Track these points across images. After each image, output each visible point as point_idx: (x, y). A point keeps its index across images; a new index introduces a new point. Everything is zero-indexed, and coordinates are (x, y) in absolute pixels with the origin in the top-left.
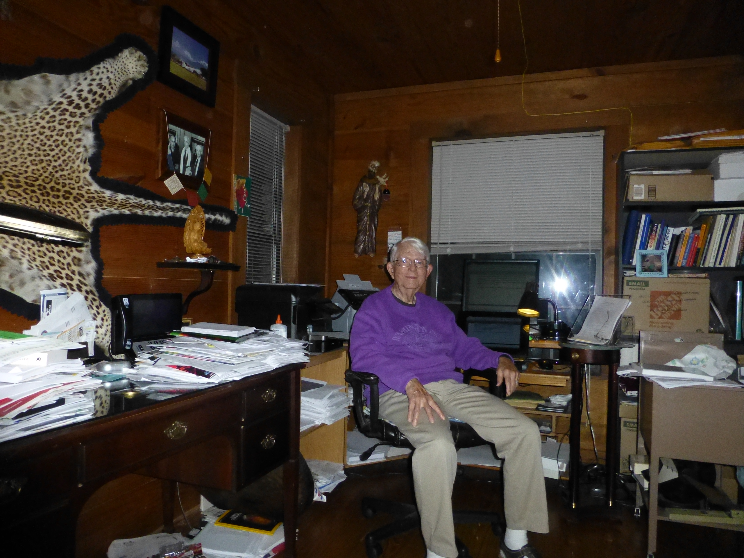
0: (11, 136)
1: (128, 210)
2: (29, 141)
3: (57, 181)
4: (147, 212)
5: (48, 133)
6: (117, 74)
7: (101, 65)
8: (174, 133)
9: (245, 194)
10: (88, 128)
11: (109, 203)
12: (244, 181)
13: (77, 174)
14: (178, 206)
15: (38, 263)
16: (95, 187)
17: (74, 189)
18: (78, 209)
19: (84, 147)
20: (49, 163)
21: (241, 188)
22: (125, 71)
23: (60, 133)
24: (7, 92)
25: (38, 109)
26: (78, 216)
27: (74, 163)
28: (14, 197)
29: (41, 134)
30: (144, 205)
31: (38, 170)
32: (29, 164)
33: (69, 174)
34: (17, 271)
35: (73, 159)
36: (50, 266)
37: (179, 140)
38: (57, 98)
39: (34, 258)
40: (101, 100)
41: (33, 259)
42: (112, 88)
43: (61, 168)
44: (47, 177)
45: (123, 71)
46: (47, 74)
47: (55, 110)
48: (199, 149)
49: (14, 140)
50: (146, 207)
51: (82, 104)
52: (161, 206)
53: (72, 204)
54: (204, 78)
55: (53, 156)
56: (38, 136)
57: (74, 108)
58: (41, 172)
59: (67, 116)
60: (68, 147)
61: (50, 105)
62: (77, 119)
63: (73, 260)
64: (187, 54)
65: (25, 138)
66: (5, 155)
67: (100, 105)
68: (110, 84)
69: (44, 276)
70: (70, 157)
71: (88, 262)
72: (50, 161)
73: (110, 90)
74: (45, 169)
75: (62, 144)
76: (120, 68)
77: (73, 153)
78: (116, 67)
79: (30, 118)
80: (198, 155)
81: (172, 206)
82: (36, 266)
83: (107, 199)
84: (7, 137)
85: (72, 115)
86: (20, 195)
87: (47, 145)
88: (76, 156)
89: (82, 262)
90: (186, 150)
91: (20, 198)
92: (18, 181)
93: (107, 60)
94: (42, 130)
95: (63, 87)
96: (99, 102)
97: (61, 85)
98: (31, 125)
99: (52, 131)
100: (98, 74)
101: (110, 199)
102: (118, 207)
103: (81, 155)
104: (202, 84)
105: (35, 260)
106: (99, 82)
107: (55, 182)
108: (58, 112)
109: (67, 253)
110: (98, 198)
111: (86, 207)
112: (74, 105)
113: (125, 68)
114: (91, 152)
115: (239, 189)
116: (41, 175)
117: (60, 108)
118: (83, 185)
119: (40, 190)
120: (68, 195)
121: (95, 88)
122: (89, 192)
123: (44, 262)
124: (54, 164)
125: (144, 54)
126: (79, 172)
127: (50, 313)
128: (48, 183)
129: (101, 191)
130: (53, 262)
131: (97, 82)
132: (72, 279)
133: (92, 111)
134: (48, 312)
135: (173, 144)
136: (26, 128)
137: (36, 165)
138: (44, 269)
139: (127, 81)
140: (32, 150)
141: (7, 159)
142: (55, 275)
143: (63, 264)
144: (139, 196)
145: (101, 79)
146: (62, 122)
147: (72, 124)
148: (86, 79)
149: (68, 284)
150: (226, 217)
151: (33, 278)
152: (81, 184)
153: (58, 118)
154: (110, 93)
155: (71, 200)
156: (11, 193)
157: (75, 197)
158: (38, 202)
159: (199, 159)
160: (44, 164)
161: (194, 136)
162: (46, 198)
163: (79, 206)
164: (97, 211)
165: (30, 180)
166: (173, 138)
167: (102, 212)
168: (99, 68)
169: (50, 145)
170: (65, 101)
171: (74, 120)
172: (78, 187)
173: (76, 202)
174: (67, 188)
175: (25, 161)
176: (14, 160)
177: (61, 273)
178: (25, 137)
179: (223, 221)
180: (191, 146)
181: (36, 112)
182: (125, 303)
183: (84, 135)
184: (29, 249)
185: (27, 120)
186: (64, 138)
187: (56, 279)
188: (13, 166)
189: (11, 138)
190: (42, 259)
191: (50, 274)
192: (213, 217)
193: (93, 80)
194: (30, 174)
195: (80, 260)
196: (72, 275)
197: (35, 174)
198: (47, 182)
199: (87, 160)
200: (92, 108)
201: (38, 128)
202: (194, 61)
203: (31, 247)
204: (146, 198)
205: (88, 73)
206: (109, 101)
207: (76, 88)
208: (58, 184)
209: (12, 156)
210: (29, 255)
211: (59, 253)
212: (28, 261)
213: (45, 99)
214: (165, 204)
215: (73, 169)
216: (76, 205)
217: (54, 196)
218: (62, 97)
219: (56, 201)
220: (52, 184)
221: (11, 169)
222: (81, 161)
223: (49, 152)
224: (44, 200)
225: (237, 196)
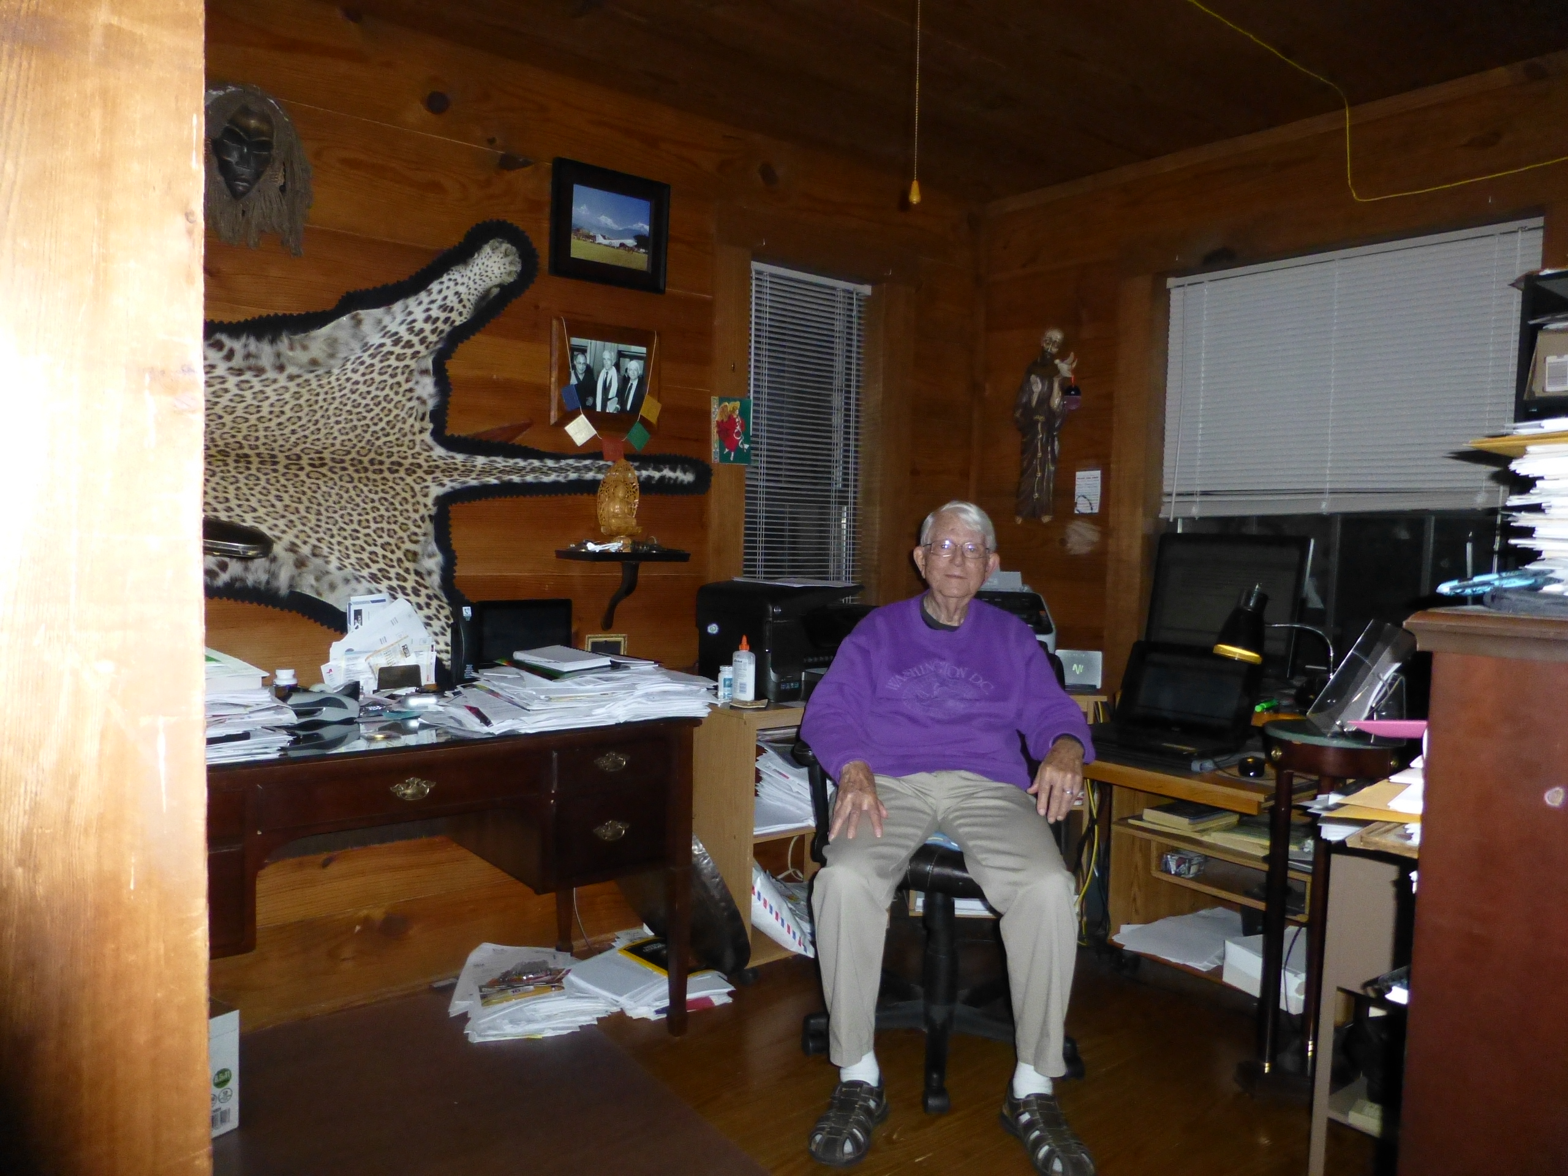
0: (311, 402)
1: (495, 478)
2: (336, 404)
3: (379, 451)
4: (530, 478)
5: (363, 388)
6: (471, 283)
7: (445, 278)
8: (583, 351)
9: (738, 428)
10: (424, 372)
11: (463, 472)
12: (738, 404)
13: (410, 437)
14: (587, 462)
15: (353, 560)
16: (439, 451)
17: (405, 458)
18: (413, 484)
19: (418, 398)
20: (365, 428)
21: (731, 418)
22: (487, 276)
23: (381, 386)
24: (305, 348)
25: (348, 360)
26: (412, 494)
27: (404, 423)
28: (317, 479)
29: (353, 392)
30: (524, 468)
31: (350, 440)
32: (336, 434)
33: (397, 439)
34: (321, 572)
35: (403, 418)
36: (371, 564)
37: (592, 360)
38: (375, 339)
39: (347, 554)
40: (447, 328)
41: (345, 556)
42: (464, 306)
43: (385, 432)
44: (362, 448)
45: (483, 278)
46: (360, 311)
47: (373, 356)
48: (634, 368)
49: (316, 407)
50: (528, 470)
51: (415, 340)
52: (557, 466)
53: (402, 479)
54: (642, 250)
55: (372, 419)
56: (349, 395)
57: (403, 347)
58: (355, 441)
59: (392, 361)
60: (393, 403)
61: (365, 351)
62: (407, 362)
63: (405, 555)
64: (606, 220)
65: (332, 401)
66: (304, 428)
67: (444, 335)
68: (461, 301)
69: (363, 577)
70: (397, 415)
71: (431, 556)
72: (368, 426)
73: (461, 309)
74: (360, 438)
75: (385, 400)
76: (478, 274)
77: (402, 410)
78: (471, 275)
79: (338, 374)
80: (632, 377)
81: (576, 464)
82: (351, 564)
83: (459, 466)
84: (304, 404)
85: (399, 358)
86: (324, 475)
87: (362, 405)
88: (407, 413)
89: (420, 557)
90: (607, 373)
91: (325, 479)
92: (321, 459)
93: (453, 268)
94: (355, 387)
95: (384, 323)
96: (442, 331)
97: (380, 321)
98: (339, 382)
99: (368, 386)
100: (440, 291)
101: (463, 466)
102: (478, 475)
103: (415, 411)
104: (640, 260)
105: (348, 557)
106: (443, 303)
107: (376, 453)
108: (379, 358)
109: (396, 545)
110: (444, 467)
111: (425, 480)
112: (402, 344)
113: (487, 272)
114: (431, 404)
115: (725, 420)
116: (354, 446)
117: (381, 352)
118: (421, 451)
119: (352, 465)
120: (395, 467)
121: (435, 313)
122: (429, 459)
123: (362, 559)
124: (373, 428)
125: (513, 245)
126: (414, 434)
127: (360, 626)
128: (365, 456)
129: (449, 457)
130: (375, 558)
131: (439, 303)
132: (405, 580)
133: (432, 345)
134: (357, 624)
135: (580, 368)
136: (332, 388)
137: (347, 433)
138: (363, 568)
139: (488, 291)
140: (340, 415)
141: (307, 433)
142: (379, 575)
143: (391, 560)
144: (513, 457)
145: (445, 298)
146: (384, 370)
147: (399, 371)
148: (420, 303)
149: (399, 586)
150: (685, 471)
151: (347, 581)
152: (417, 449)
153: (378, 366)
154: (461, 314)
155: (402, 474)
156: (312, 475)
157: (407, 470)
158: (351, 482)
159: (635, 383)
160: (359, 431)
161: (623, 347)
162: (363, 475)
163: (414, 480)
164: (442, 485)
165: (339, 455)
166: (580, 359)
167: (449, 485)
168: (442, 283)
169: (367, 405)
170: (388, 342)
171: (402, 364)
172: (413, 454)
173: (409, 475)
174: (395, 458)
175: (331, 431)
176: (316, 432)
177: (388, 572)
178: (330, 401)
179: (677, 478)
180: (617, 366)
181: (344, 366)
182: (465, 614)
183: (417, 383)
184: (339, 543)
185: (333, 378)
186: (387, 391)
187: (381, 580)
188: (314, 440)
189: (310, 406)
190: (358, 556)
191: (371, 574)
192: (657, 475)
193: (433, 302)
194: (338, 446)
195: (415, 554)
196: (406, 575)
197: (346, 446)
198: (364, 454)
199: (428, 416)
200: (431, 343)
201: (349, 385)
202: (621, 229)
203: (343, 541)
204: (525, 458)
205: (423, 295)
206: (460, 326)
207: (405, 320)
208: (381, 454)
209: (313, 428)
210: (340, 551)
211: (383, 546)
212: (339, 559)
213: (356, 346)
214: (563, 463)
215: (403, 432)
216: (409, 480)
217: (374, 472)
218: (384, 336)
219: (378, 477)
220: (372, 455)
221: (312, 444)
222: (416, 419)
223: (365, 414)
224: (360, 478)
225: (719, 432)
